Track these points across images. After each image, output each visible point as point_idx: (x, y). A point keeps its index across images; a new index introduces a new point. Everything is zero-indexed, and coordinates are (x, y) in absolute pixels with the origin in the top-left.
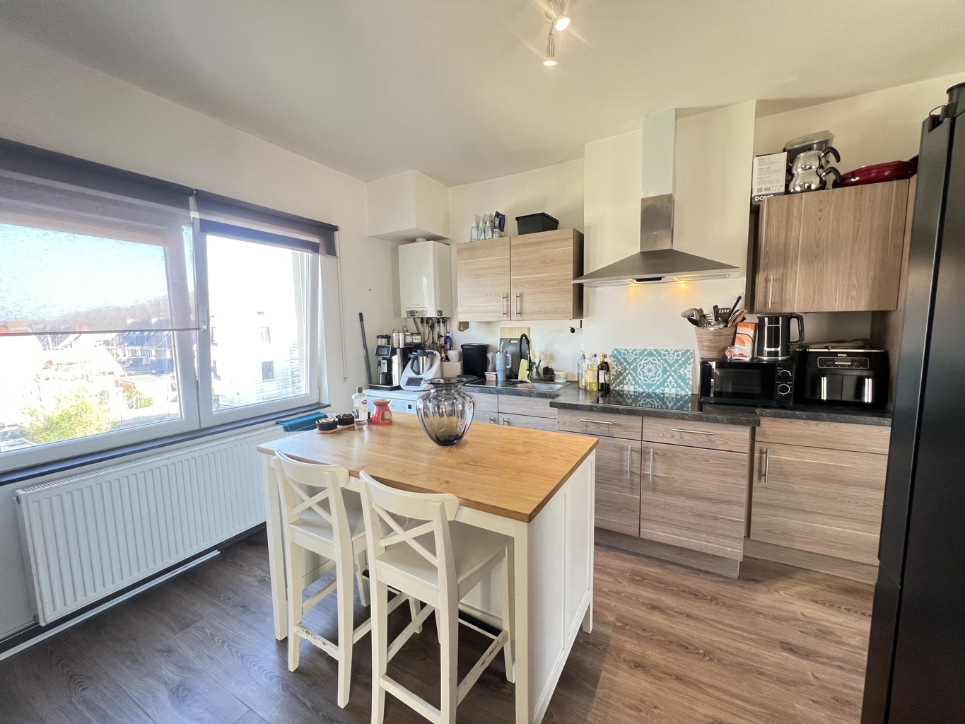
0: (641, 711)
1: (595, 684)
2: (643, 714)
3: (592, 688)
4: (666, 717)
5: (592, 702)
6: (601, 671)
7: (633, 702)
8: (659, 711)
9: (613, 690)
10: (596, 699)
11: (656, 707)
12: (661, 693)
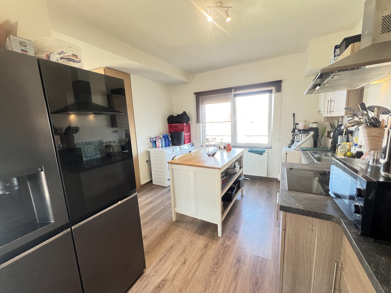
0: (190, 242)
1: (199, 234)
2: (189, 243)
3: (198, 233)
4: (188, 248)
5: (194, 232)
6: (203, 236)
7: (193, 242)
8: (190, 247)
9: (197, 237)
10: (194, 234)
11: (191, 246)
12: (196, 249)
